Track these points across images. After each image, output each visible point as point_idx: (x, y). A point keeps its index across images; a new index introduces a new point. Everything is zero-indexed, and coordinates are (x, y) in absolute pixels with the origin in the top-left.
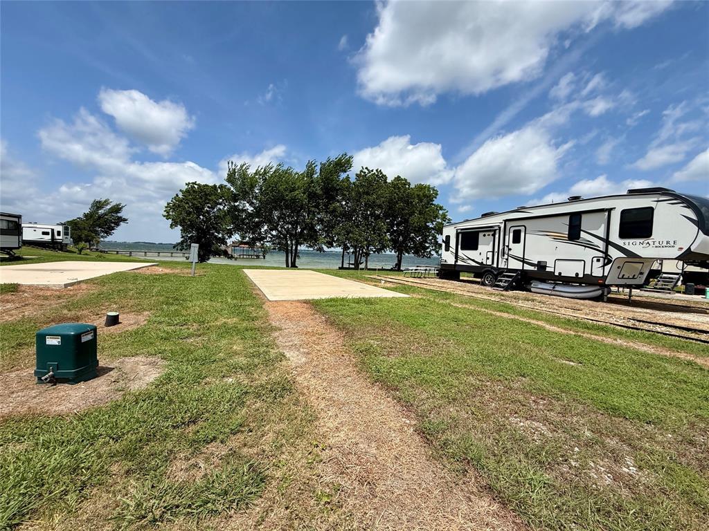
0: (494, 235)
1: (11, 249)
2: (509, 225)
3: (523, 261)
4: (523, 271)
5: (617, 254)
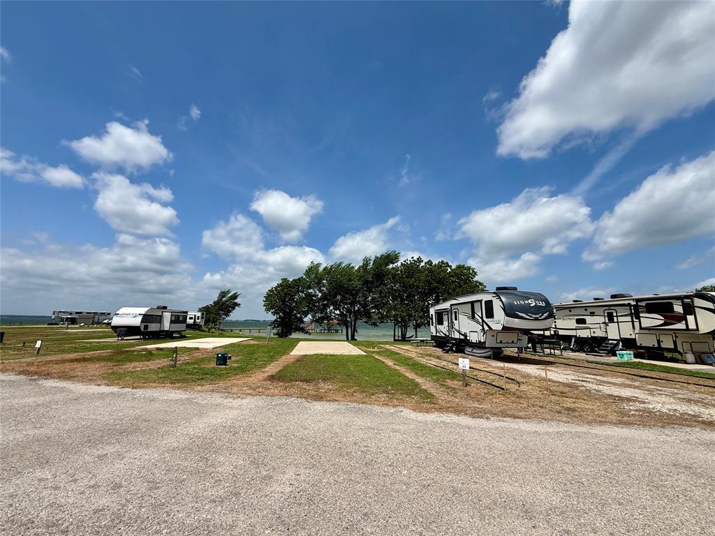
0: (448, 314)
1: (181, 331)
2: (453, 307)
3: (459, 332)
4: (460, 339)
5: (486, 328)
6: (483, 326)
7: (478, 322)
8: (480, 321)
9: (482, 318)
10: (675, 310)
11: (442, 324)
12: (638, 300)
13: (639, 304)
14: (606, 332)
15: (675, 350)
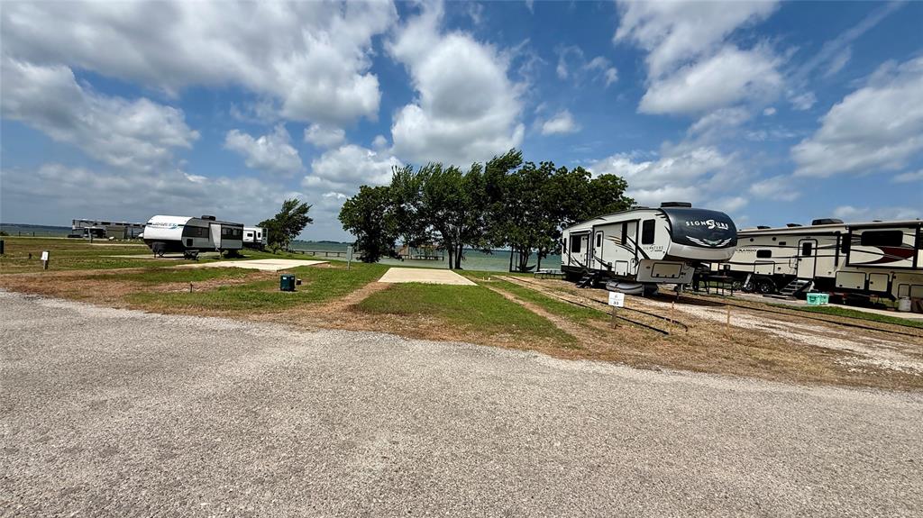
0: (588, 239)
2: (596, 230)
3: (601, 262)
4: (601, 271)
5: (640, 256)
6: (636, 254)
7: (629, 249)
8: (634, 247)
9: (636, 244)
10: (904, 241)
11: (579, 251)
12: (852, 228)
13: (854, 232)
14: (796, 269)
15: (888, 294)
